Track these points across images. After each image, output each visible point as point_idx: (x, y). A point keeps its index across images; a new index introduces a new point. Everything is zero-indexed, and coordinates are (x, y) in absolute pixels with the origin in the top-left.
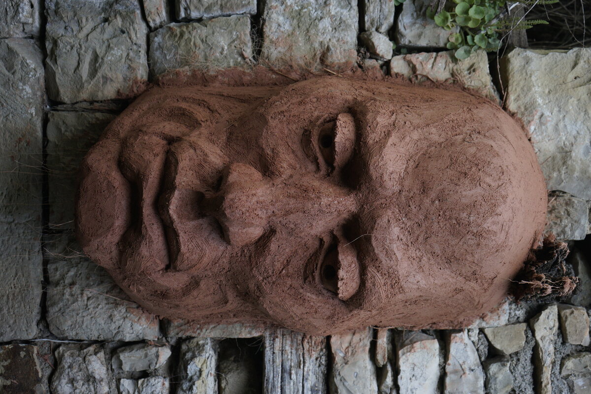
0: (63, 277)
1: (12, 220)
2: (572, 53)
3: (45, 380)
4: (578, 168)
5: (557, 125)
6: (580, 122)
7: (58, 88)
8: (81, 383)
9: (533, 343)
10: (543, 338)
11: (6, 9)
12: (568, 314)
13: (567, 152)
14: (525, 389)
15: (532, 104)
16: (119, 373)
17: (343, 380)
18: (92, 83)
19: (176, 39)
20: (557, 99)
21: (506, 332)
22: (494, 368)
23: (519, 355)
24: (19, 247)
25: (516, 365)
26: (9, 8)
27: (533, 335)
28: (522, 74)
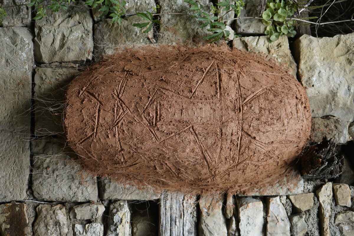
0: (42, 163)
1: (13, 130)
2: (336, 37)
3: (30, 225)
4: (341, 102)
5: (328, 78)
6: (342, 76)
7: (41, 55)
8: (52, 226)
9: (318, 204)
10: (324, 202)
11: (13, 10)
12: (338, 188)
13: (335, 93)
14: (314, 232)
15: (314, 66)
16: (74, 221)
17: (207, 225)
18: (61, 51)
19: (110, 27)
20: (328, 63)
21: (302, 198)
22: (295, 219)
23: (310, 211)
24: (17, 146)
25: (308, 218)
26: (15, 9)
27: (318, 200)
28: (308, 49)
